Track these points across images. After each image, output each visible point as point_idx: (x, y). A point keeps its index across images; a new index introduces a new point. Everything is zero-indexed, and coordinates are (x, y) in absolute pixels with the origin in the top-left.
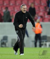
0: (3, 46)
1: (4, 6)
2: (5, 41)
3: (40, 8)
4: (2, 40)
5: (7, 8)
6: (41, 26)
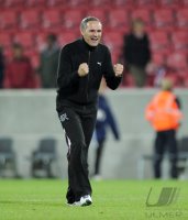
0: (41, 173)
1: (42, 31)
2: (46, 157)
3: (174, 38)
4: (35, 154)
5: (52, 38)
6: (177, 103)
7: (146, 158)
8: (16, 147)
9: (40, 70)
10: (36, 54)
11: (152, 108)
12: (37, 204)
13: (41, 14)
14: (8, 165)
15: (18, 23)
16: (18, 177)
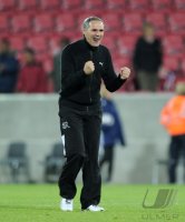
7: (161, 162)
8: (29, 151)
9: (54, 74)
10: (50, 58)
11: (167, 113)
12: (50, 209)
13: (54, 17)
14: (21, 170)
15: (32, 27)
16: (31, 182)
